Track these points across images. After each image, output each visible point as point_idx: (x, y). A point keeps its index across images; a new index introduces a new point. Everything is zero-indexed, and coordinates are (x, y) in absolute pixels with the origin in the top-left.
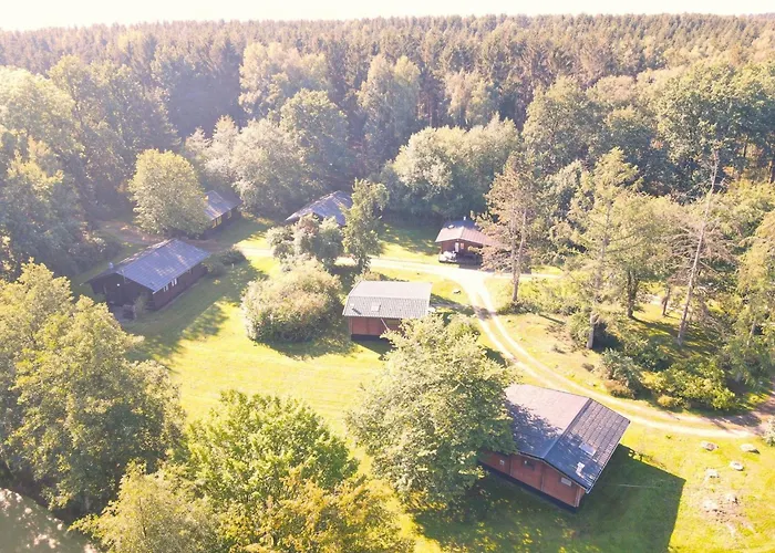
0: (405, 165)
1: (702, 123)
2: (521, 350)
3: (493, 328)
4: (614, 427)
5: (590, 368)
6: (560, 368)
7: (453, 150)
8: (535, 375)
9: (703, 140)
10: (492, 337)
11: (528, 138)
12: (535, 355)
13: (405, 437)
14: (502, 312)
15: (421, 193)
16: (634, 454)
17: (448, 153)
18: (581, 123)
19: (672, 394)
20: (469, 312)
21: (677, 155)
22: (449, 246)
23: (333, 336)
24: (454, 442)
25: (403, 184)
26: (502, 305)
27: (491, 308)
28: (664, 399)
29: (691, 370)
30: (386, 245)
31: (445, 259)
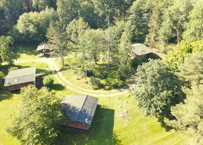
0: (20, 26)
1: (105, 5)
2: (67, 82)
3: (59, 76)
4: (95, 103)
5: (87, 83)
6: (79, 85)
7: (35, 20)
8: (72, 89)
9: (106, 10)
10: (59, 80)
11: (58, 13)
12: (72, 82)
13: (29, 131)
14: (61, 71)
15: (28, 35)
16: (101, 106)
17: (33, 21)
18: (74, 7)
19: (109, 86)
20: (51, 73)
21: (101, 15)
22: (41, 51)
23: (4, 93)
24: (46, 127)
25: (21, 33)
26: (60, 68)
27: (57, 70)
28: (107, 87)
29: (112, 77)
30: (20, 54)
31: (41, 56)
